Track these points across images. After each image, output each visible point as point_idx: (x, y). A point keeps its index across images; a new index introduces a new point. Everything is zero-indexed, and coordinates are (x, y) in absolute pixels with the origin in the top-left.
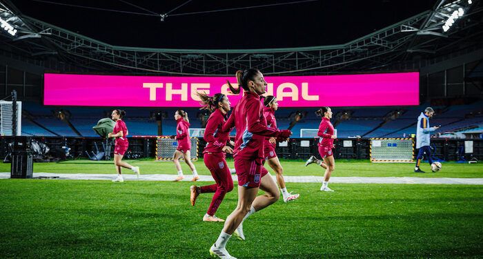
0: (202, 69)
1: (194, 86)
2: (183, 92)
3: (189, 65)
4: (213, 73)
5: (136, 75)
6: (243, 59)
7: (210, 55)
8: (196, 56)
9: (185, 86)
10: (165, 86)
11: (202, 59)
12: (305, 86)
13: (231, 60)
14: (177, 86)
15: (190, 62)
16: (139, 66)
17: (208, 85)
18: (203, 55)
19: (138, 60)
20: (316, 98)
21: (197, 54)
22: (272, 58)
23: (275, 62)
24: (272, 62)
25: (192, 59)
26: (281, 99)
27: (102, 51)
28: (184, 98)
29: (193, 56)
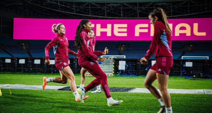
0: (120, 13)
1: (116, 26)
2: (108, 30)
3: (112, 11)
4: (129, 17)
5: (76, 18)
6: (150, 6)
7: (126, 4)
8: (116, 5)
9: (109, 26)
10: (95, 26)
11: (120, 7)
12: (196, 25)
13: (141, 8)
14: (104, 26)
15: (112, 9)
16: (77, 12)
17: (125, 25)
18: (121, 4)
19: (76, 8)
20: (204, 34)
21: (117, 3)
22: (170, 5)
23: (173, 8)
24: (170, 8)
25: (113, 7)
26: (178, 35)
27: (52, 2)
28: (109, 34)
29: (113, 5)
